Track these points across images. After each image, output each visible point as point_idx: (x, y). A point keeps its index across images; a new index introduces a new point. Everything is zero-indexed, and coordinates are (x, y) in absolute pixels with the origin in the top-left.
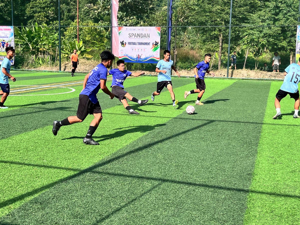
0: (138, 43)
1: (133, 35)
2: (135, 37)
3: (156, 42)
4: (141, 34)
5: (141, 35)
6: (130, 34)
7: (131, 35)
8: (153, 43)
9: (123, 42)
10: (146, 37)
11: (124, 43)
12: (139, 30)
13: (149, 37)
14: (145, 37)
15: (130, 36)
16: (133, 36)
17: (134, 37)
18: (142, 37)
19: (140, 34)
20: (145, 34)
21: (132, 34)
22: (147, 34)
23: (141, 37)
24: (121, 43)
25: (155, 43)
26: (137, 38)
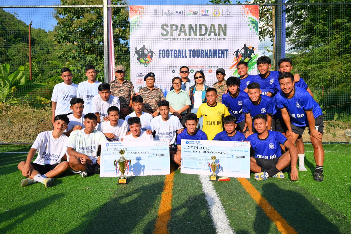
0: (190, 51)
1: (174, 28)
2: (182, 34)
3: (245, 48)
4: (200, 25)
5: (201, 28)
6: (165, 27)
7: (169, 29)
8: (237, 52)
9: (143, 48)
10: (215, 35)
11: (146, 52)
12: (195, 13)
13: (225, 34)
14: (212, 34)
15: (165, 33)
16: (176, 33)
17: (179, 35)
18: (203, 33)
19: (196, 25)
20: (213, 25)
21: (172, 25)
22: (220, 25)
23: (201, 35)
24: (137, 52)
25: (243, 51)
26: (188, 37)
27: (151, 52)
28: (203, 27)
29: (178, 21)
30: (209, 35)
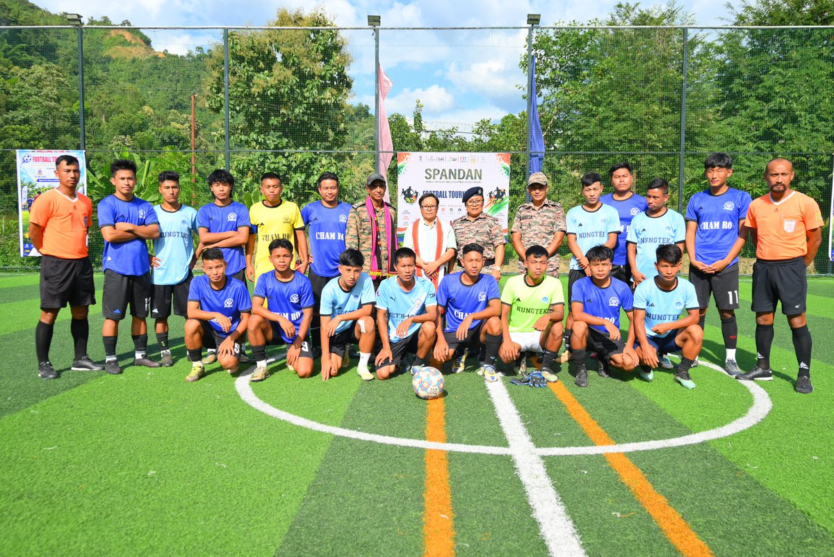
0: (450, 192)
1: (436, 172)
2: (444, 178)
3: (498, 190)
4: (459, 170)
5: (459, 172)
6: (428, 171)
7: (432, 173)
8: (491, 193)
9: (409, 189)
10: (472, 179)
11: (412, 193)
12: (454, 160)
13: (480, 179)
14: (469, 178)
15: (428, 176)
16: (438, 177)
17: (441, 178)
18: (461, 177)
19: (455, 170)
20: (470, 170)
21: (435, 170)
22: (476, 170)
23: (459, 179)
24: (404, 192)
25: (496, 193)
26: (448, 180)
27: (417, 193)
28: (461, 172)
29: (440, 166)
30: (467, 179)
